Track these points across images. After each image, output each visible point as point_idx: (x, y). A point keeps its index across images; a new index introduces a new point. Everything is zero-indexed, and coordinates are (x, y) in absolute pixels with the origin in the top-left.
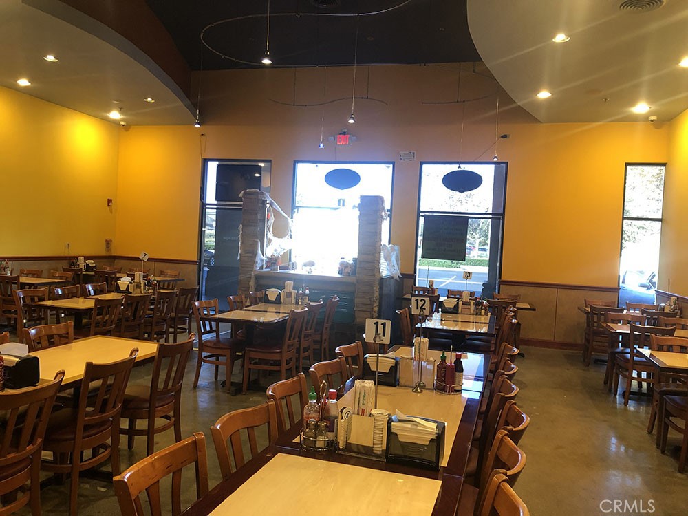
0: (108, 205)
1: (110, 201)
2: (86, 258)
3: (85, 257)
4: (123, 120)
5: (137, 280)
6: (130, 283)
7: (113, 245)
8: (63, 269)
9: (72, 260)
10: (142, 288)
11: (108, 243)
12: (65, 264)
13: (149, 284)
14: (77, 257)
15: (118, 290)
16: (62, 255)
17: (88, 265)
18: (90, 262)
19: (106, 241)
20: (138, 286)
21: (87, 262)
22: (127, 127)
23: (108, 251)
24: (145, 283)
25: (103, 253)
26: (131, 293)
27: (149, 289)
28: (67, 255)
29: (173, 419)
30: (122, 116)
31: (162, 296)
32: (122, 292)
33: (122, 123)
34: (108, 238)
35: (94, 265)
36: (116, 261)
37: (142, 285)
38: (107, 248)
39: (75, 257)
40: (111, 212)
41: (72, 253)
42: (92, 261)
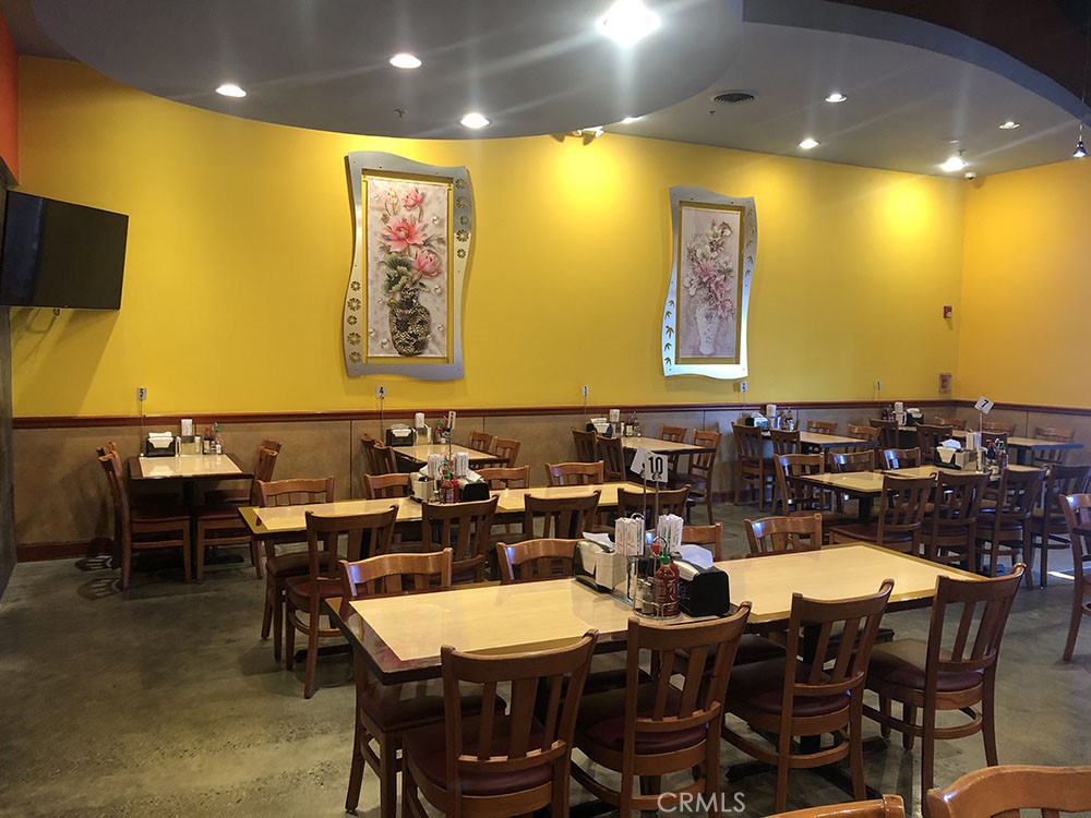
0: (945, 316)
1: (947, 310)
2: (907, 404)
3: (904, 403)
4: (967, 170)
5: (969, 446)
6: (959, 451)
7: (952, 384)
8: (871, 422)
9: (885, 407)
10: (979, 460)
11: (944, 380)
12: (874, 415)
13: (991, 455)
14: (893, 404)
15: (936, 461)
16: (870, 400)
17: (909, 415)
18: (915, 412)
19: (942, 376)
20: (973, 456)
21: (909, 410)
22: (978, 181)
23: (945, 392)
24: (984, 453)
25: (935, 396)
26: (958, 468)
27: (991, 463)
28: (875, 400)
29: (979, 720)
30: (967, 164)
31: (1012, 479)
32: (945, 466)
33: (969, 175)
34: (944, 371)
35: (920, 416)
36: (958, 409)
37: (979, 455)
38: (943, 387)
39: (888, 403)
40: (951, 328)
41: (884, 396)
42: (917, 410)
